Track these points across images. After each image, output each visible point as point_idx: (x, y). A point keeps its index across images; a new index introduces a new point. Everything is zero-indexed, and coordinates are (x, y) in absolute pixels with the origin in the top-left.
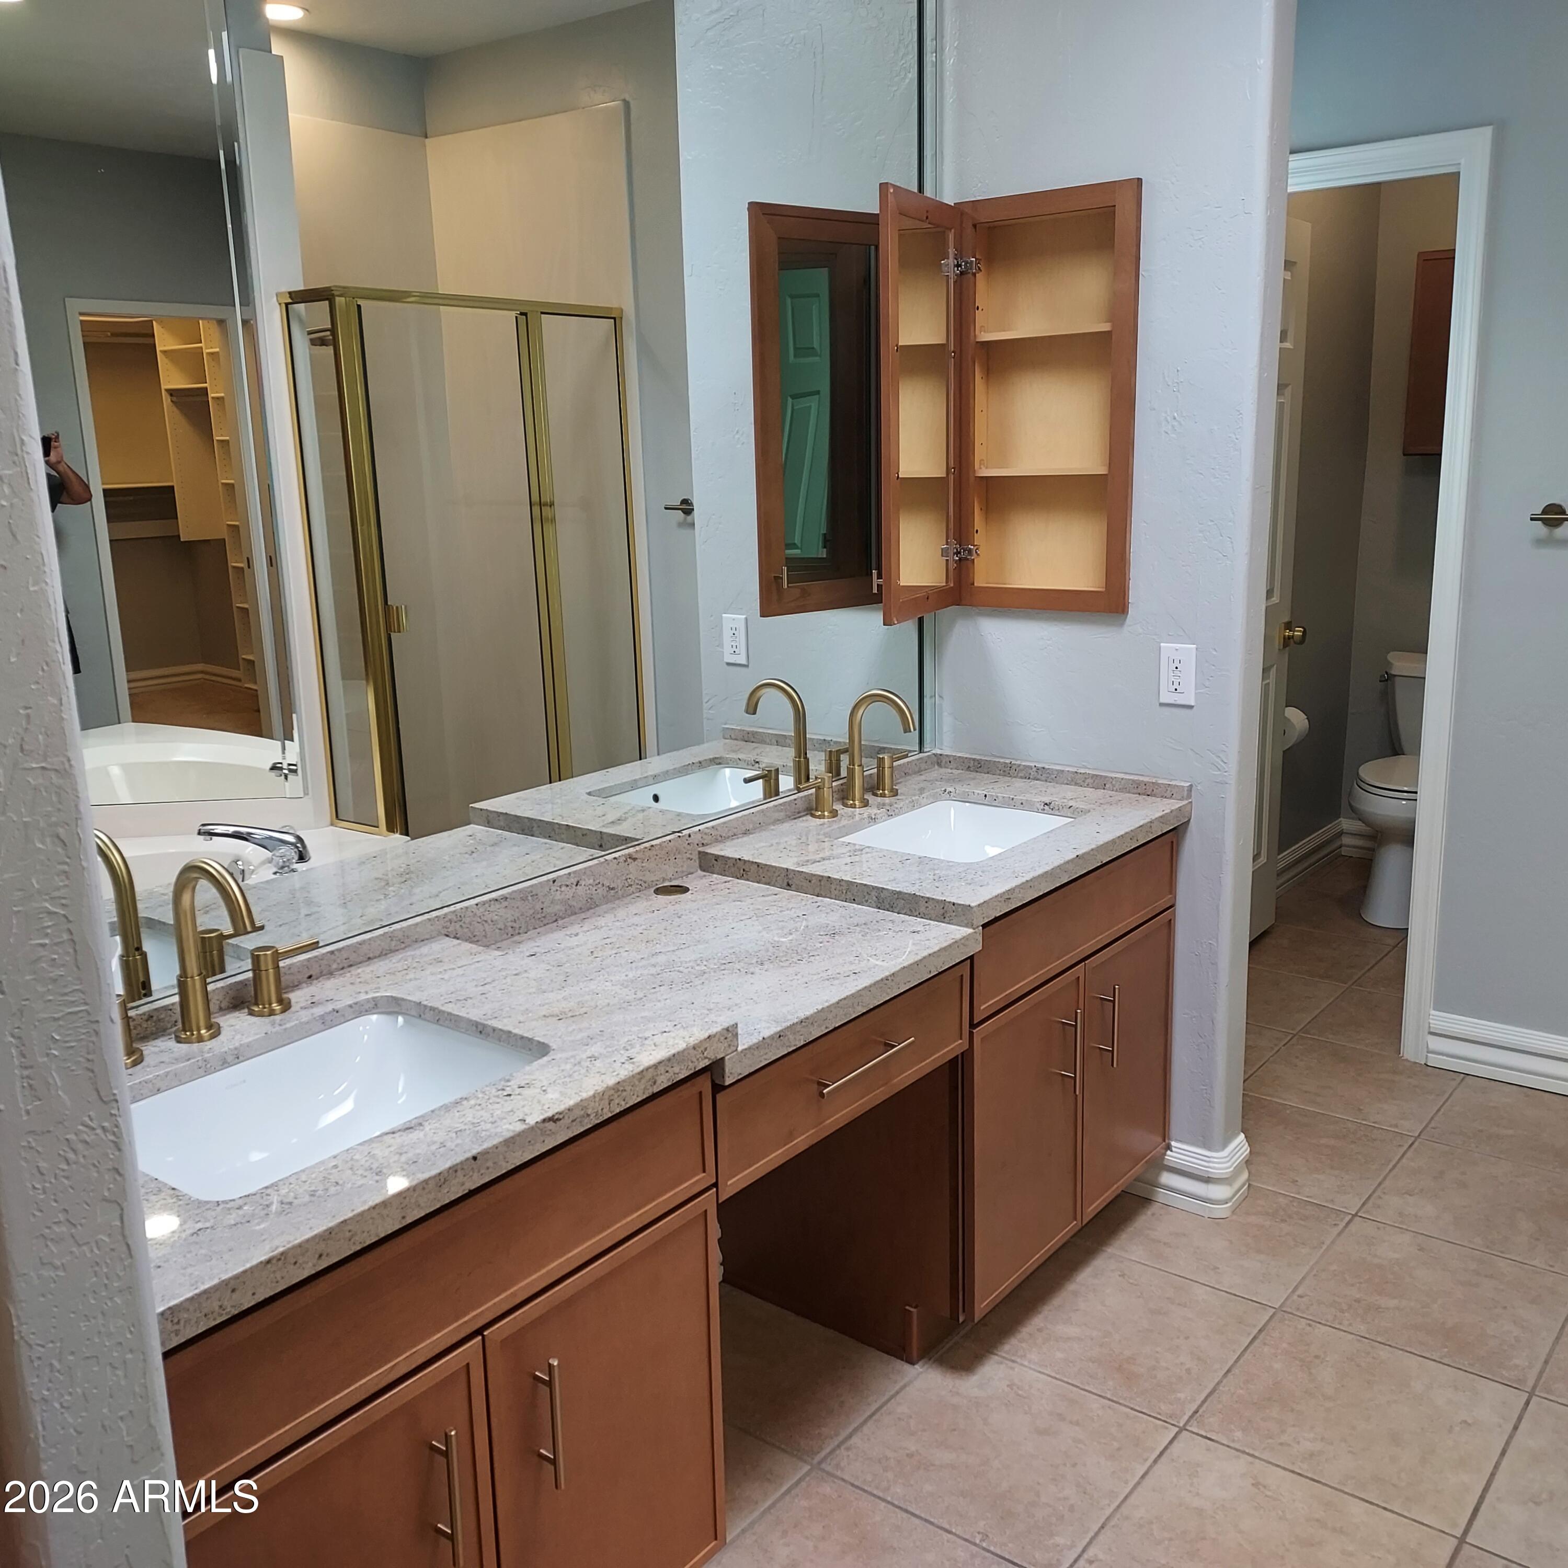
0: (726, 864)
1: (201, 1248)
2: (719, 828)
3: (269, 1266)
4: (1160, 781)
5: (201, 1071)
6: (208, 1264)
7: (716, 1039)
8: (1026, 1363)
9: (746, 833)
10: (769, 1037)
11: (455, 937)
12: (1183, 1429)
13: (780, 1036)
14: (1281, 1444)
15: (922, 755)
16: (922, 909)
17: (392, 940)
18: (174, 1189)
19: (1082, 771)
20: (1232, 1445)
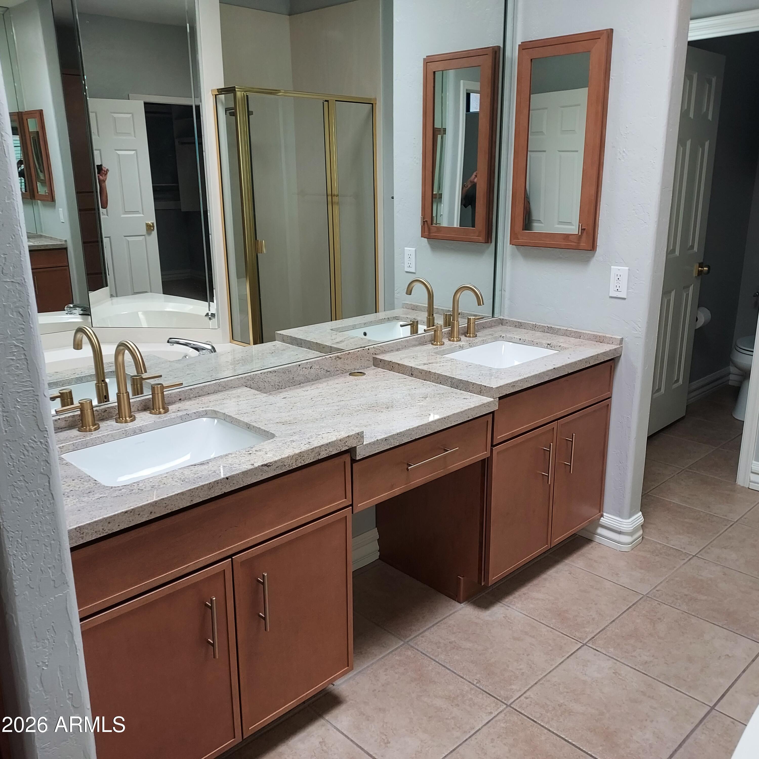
0: (385, 364)
1: (99, 504)
2: (384, 347)
3: (126, 514)
4: (607, 336)
5: (124, 435)
6: (100, 511)
7: (352, 438)
8: (515, 608)
9: (398, 350)
10: (380, 439)
11: (250, 388)
12: (585, 644)
13: (386, 440)
14: (632, 656)
15: (493, 319)
16: (471, 389)
17: (220, 386)
18: (95, 480)
19: (570, 329)
20: (607, 654)
